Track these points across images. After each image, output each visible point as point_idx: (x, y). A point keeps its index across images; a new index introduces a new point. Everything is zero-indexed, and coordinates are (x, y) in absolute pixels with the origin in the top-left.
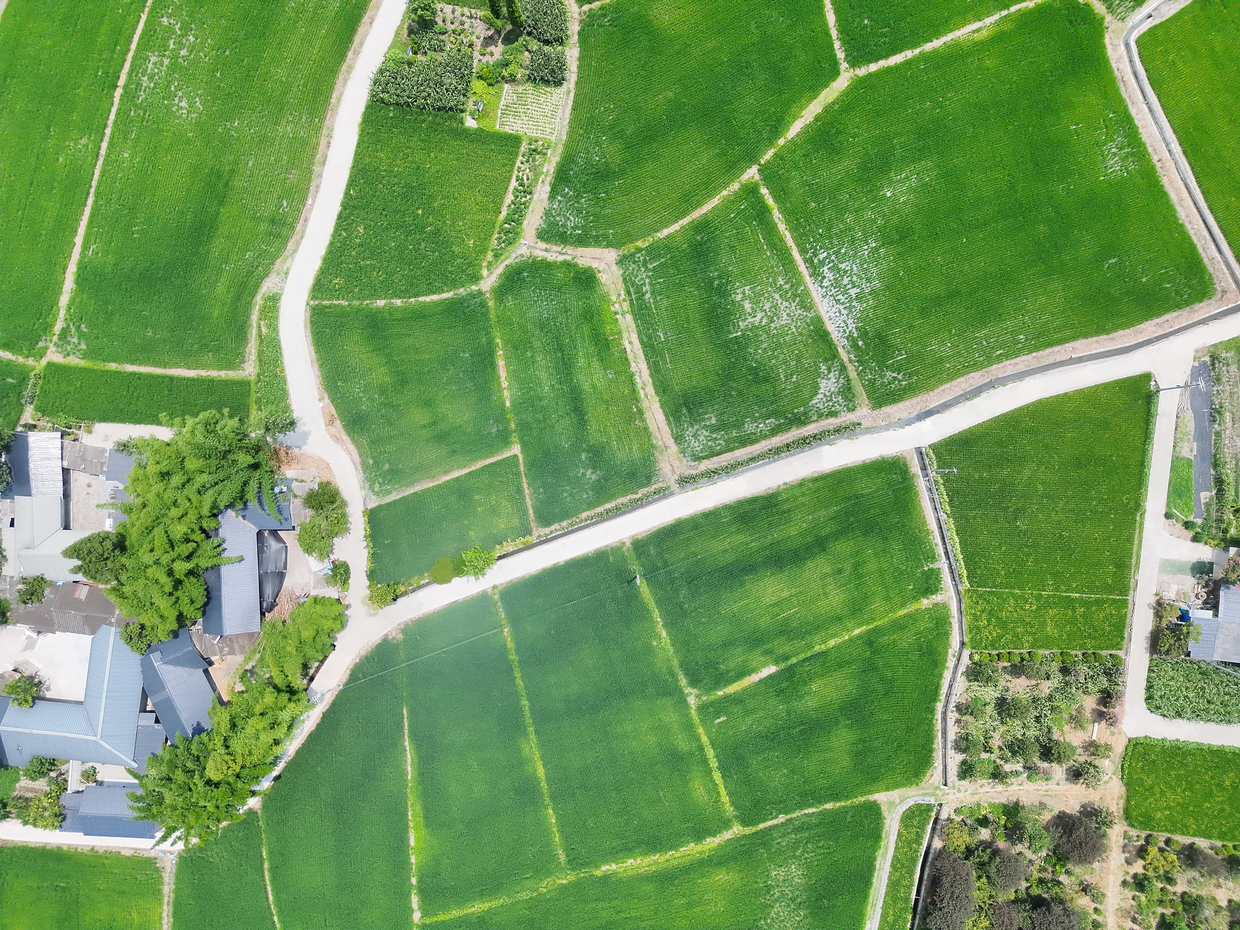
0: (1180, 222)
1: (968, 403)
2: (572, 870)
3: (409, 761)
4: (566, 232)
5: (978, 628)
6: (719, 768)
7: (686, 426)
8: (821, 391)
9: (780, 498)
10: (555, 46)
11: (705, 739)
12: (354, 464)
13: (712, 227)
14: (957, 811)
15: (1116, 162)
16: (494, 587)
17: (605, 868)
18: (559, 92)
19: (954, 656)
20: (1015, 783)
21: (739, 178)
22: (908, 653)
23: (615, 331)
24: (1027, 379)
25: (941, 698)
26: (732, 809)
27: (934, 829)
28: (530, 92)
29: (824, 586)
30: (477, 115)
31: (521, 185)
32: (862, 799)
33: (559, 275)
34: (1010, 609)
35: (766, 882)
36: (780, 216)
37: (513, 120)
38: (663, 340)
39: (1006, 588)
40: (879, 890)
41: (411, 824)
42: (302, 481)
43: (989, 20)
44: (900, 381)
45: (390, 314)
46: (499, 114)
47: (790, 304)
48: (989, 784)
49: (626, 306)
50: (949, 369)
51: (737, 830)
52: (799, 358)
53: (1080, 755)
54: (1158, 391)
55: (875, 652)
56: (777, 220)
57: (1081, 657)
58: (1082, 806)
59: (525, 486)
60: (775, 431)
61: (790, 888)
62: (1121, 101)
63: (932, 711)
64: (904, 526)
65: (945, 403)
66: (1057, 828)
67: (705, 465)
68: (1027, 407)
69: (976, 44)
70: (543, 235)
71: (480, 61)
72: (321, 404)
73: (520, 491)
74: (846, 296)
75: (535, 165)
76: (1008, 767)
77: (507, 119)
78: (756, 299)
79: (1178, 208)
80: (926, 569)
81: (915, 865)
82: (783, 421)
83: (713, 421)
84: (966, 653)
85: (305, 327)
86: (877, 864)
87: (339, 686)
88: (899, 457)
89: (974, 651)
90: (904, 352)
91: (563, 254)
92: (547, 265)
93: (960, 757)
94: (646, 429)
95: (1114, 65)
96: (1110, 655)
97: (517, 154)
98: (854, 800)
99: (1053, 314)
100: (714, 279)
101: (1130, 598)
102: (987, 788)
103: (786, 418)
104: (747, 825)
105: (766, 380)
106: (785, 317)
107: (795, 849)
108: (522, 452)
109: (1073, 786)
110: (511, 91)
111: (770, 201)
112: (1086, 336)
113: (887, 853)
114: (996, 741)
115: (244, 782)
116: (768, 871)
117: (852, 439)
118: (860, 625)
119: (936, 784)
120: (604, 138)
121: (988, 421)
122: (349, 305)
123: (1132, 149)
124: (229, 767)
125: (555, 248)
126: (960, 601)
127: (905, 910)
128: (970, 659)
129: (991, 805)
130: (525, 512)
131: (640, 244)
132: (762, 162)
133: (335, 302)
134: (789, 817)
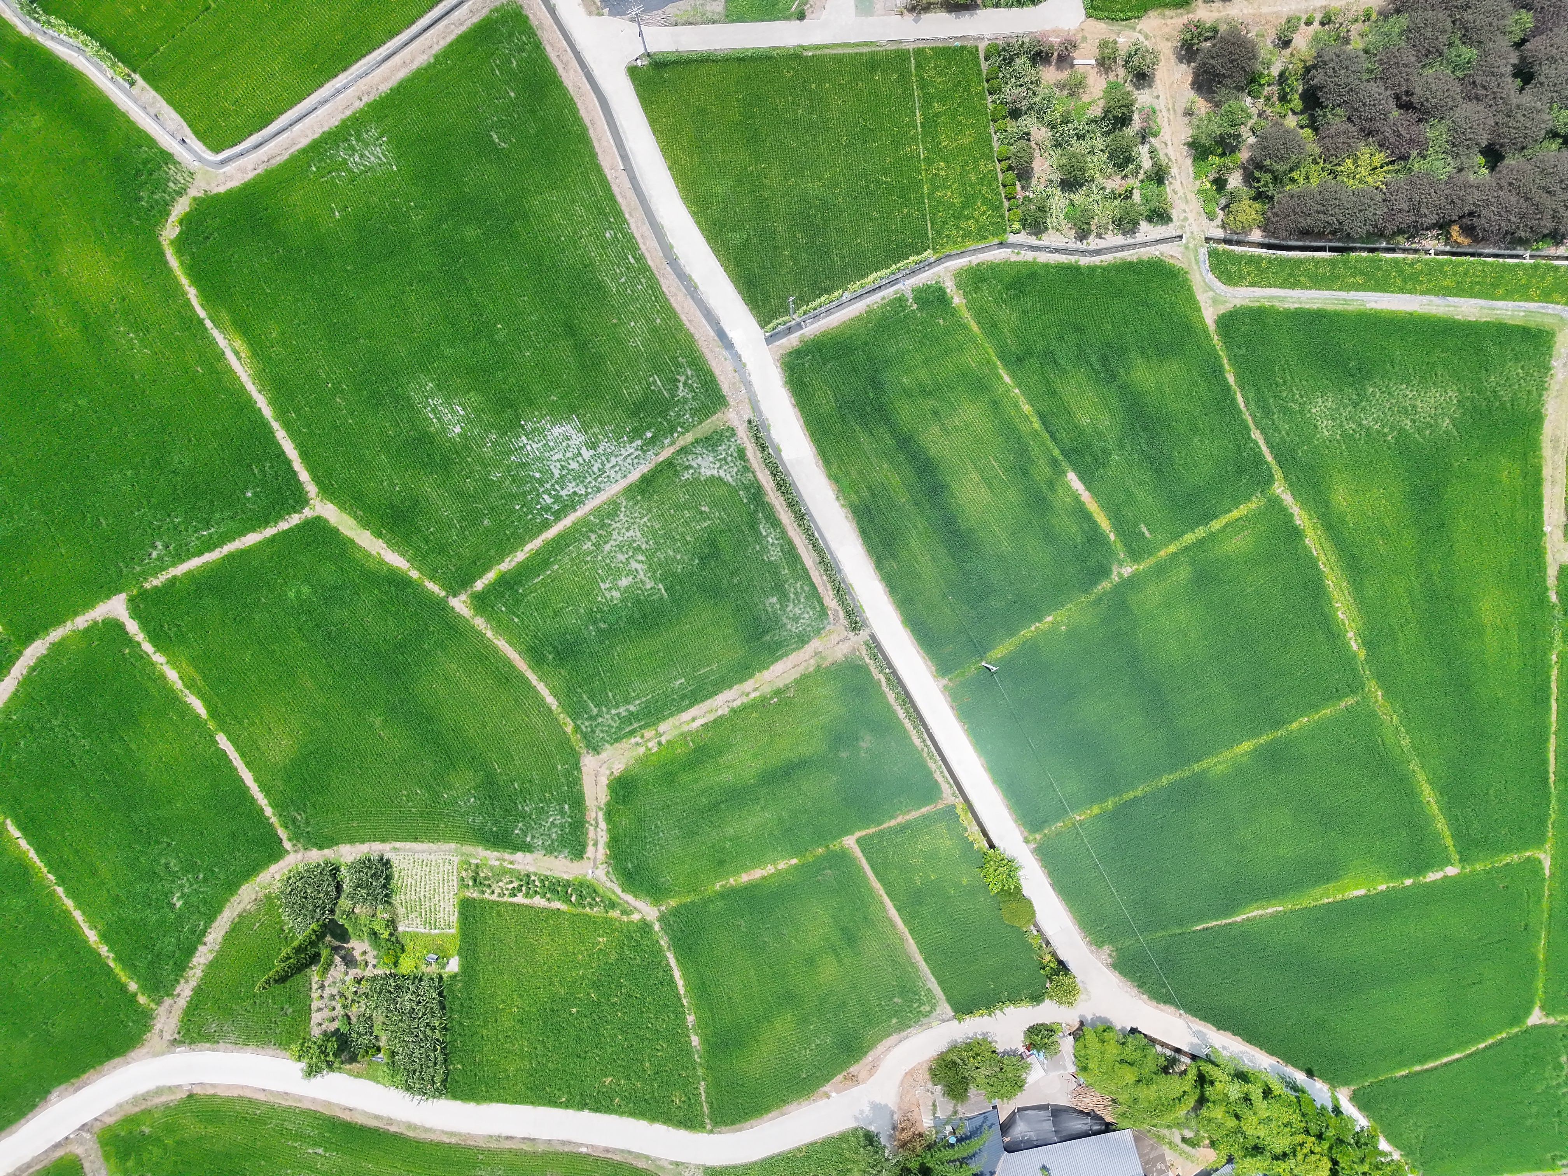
0: (432, 60)
1: (701, 288)
2: (1363, 685)
3: (1260, 912)
4: (570, 824)
5: (979, 230)
6: (1207, 523)
7: (785, 633)
8: (715, 472)
9: (857, 502)
10: (342, 876)
11: (1172, 548)
12: (901, 1041)
13: (534, 643)
14: (1211, 217)
15: (372, 153)
16: (1026, 841)
17: (1354, 647)
18: (397, 862)
19: (1018, 253)
20: (1165, 151)
21: (468, 620)
22: (1024, 312)
23: (682, 742)
24: (659, 220)
25: (1073, 261)
26: (1254, 499)
27: (1238, 243)
28: (403, 897)
29: (957, 429)
30: (442, 958)
31: (520, 890)
32: (1216, 337)
33: (624, 823)
34: (949, 194)
35: (1339, 443)
36: (507, 560)
37: (442, 913)
38: (683, 680)
39: (924, 203)
40: (1326, 299)
41: (1339, 897)
42: (934, 1105)
43: (221, 341)
44: (687, 378)
45: (707, 1025)
46: (437, 931)
47: (614, 529)
48: (1171, 183)
49: (649, 733)
50: (663, 319)
51: (1280, 489)
52: (679, 507)
53: (1117, 76)
54: (649, 55)
55: (1029, 353)
56: (513, 564)
57: (995, 97)
58: (1181, 62)
59: (893, 823)
60: (774, 522)
61: (1341, 409)
62: (293, 159)
63: (1092, 269)
64: (866, 343)
65: (705, 316)
66: (1214, 92)
67: (830, 601)
68: (694, 214)
69: (255, 354)
70: (578, 852)
71: (374, 966)
72: (834, 1094)
73: (902, 829)
74: (593, 462)
75: (493, 876)
76: (1147, 164)
77: (442, 920)
78: (615, 573)
79: (415, 66)
80: (915, 307)
81: (1289, 260)
82: (760, 514)
83: (774, 600)
84: (1012, 238)
85: (740, 1130)
86: (1293, 306)
87: (1180, 1015)
88: (782, 363)
89: (1008, 229)
90: (651, 379)
91: (597, 823)
92: (614, 842)
93: (1144, 225)
94: (797, 682)
95: (250, 175)
96: (986, 59)
97: (482, 901)
98: (1218, 348)
99: (573, 201)
100: (599, 630)
101: (911, 47)
102: (1177, 185)
103: (756, 511)
104: (1272, 476)
105: (713, 544)
106: (631, 533)
107: (1292, 413)
108: (853, 834)
109: (1157, 78)
110: (406, 922)
111: (491, 576)
112: (594, 156)
113: (1280, 297)
114: (1115, 184)
115: (1327, 1128)
116: (1324, 441)
117: (769, 425)
118: (999, 377)
119: (1181, 249)
120: (446, 796)
121: (719, 260)
122: (704, 1079)
123: (351, 135)
124: (1312, 1152)
125: (591, 834)
126: (949, 257)
127: (1345, 263)
128: (1018, 232)
129: (1197, 177)
130: (925, 817)
131: (569, 729)
132: (443, 594)
133: (703, 1098)
134: (1252, 426)
